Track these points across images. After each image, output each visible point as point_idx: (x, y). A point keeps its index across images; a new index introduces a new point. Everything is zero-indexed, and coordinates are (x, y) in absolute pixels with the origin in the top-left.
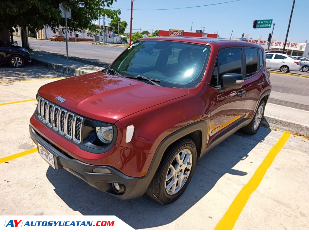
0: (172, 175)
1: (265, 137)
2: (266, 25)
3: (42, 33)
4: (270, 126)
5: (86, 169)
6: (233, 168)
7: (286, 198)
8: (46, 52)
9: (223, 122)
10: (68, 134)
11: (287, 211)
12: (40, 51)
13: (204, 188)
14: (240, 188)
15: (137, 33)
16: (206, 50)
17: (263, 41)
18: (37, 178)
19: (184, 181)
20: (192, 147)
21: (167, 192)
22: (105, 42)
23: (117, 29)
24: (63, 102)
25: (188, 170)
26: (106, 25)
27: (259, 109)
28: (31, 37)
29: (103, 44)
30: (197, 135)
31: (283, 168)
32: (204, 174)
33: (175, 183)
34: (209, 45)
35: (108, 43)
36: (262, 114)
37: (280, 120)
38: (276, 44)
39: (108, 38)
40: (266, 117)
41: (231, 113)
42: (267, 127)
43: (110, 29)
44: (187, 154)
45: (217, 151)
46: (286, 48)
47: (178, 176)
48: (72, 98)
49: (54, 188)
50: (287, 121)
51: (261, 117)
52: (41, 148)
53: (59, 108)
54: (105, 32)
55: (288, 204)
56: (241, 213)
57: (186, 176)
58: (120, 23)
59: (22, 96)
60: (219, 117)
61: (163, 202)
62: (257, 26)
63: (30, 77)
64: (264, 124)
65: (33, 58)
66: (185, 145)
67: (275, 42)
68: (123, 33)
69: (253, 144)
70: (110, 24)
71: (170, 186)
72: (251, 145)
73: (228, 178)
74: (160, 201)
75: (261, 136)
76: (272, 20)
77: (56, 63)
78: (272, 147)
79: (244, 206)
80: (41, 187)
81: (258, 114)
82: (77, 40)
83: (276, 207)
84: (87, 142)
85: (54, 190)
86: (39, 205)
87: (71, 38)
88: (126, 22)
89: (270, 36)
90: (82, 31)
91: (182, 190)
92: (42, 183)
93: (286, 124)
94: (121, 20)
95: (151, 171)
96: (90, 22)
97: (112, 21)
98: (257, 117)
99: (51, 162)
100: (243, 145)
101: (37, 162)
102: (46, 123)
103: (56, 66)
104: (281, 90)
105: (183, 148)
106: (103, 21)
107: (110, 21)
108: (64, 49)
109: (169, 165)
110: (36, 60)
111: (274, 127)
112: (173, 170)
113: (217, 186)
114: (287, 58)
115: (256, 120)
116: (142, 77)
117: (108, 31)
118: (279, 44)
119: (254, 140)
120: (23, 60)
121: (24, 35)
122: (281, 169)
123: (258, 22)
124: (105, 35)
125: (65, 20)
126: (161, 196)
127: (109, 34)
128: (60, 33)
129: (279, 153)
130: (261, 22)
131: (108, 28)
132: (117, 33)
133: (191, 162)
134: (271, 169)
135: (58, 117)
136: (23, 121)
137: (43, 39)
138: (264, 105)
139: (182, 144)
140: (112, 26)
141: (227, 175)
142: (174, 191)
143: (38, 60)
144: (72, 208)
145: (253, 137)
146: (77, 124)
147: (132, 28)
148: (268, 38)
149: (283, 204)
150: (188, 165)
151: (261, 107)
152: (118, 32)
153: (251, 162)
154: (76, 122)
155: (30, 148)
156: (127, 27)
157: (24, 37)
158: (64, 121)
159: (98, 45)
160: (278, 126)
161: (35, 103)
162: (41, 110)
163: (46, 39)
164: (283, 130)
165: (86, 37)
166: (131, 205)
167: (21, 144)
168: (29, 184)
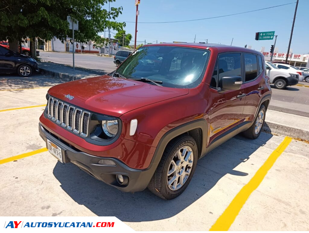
0: (173, 171)
1: (266, 142)
2: (269, 37)
3: (49, 45)
4: (272, 131)
5: (92, 160)
6: (234, 169)
7: (286, 197)
8: (53, 63)
9: (224, 126)
10: (76, 129)
11: (286, 209)
12: (47, 62)
13: (205, 187)
14: (241, 187)
15: (142, 45)
16: (206, 54)
17: (266, 53)
18: (44, 175)
19: (186, 178)
20: (193, 144)
21: (169, 187)
22: (110, 54)
23: (121, 41)
24: (72, 99)
25: (189, 168)
26: (111, 38)
27: (260, 114)
28: (38, 49)
29: (108, 55)
30: (198, 133)
31: (284, 170)
32: (206, 174)
33: (177, 179)
34: (208, 49)
35: (113, 55)
36: (263, 119)
37: (281, 126)
38: (279, 55)
39: (113, 50)
40: (268, 122)
41: (232, 118)
42: (269, 132)
43: (115, 41)
44: (188, 151)
45: (219, 154)
46: (289, 59)
47: (179, 172)
48: (80, 97)
49: (61, 184)
50: (288, 126)
51: (262, 122)
52: (50, 144)
53: (68, 105)
54: (110, 45)
55: (288, 203)
56: (242, 209)
57: (187, 173)
58: (125, 35)
59: (30, 102)
60: (219, 120)
61: (165, 197)
62: (259, 38)
63: (38, 85)
64: (265, 130)
65: (41, 68)
66: (186, 142)
67: (277, 54)
68: (127, 45)
69: (254, 148)
70: (115, 36)
71: (172, 181)
72: (252, 148)
73: (229, 178)
74: (162, 195)
75: (263, 140)
76: (274, 32)
77: (63, 73)
78: (273, 151)
79: (245, 203)
80: (48, 183)
81: (259, 118)
82: (83, 52)
83: (276, 205)
84: (93, 135)
85: (60, 186)
86: (46, 199)
87: (77, 50)
88: (130, 35)
89: (273, 48)
90: (88, 43)
91: (184, 187)
92: (49, 180)
93: (287, 129)
94: (126, 33)
95: (153, 164)
96: (97, 33)
97: (117, 34)
98: (258, 121)
99: (58, 157)
100: (245, 149)
101: (44, 161)
102: (55, 120)
103: (63, 75)
104: (284, 99)
105: (184, 145)
106: (108, 34)
107: (115, 33)
108: (71, 60)
109: (170, 161)
110: (44, 70)
111: (275, 132)
112: (174, 165)
113: (218, 185)
114: (289, 68)
115: (257, 124)
116: (145, 79)
117: (113, 43)
118: (282, 56)
119: (255, 144)
120: (31, 69)
121: (32, 46)
122: (281, 171)
123: (260, 34)
124: (110, 47)
125: (72, 31)
126: (163, 190)
127: (114, 47)
128: (67, 45)
129: (280, 156)
130: (263, 34)
131: (113, 40)
132: (121, 45)
133: (192, 160)
134: (272, 170)
135: (66, 114)
136: (30, 124)
137: (50, 51)
138: (265, 110)
139: (184, 140)
140: (117, 39)
141: (228, 175)
142: (176, 187)
143: (45, 70)
144: (77, 202)
145: (254, 141)
146: (85, 119)
147: (137, 41)
148: (271, 50)
149: (283, 202)
150: (189, 162)
151: (262, 112)
152: (123, 45)
153: (252, 164)
154: (84, 117)
155: (37, 148)
156: (132, 39)
157: (32, 48)
158: (73, 117)
159: (103, 57)
160: (279, 131)
161: (42, 108)
162: (50, 108)
163: (53, 51)
164: (285, 135)
165: (92, 49)
166: (134, 200)
167: (29, 145)
168: (36, 180)
